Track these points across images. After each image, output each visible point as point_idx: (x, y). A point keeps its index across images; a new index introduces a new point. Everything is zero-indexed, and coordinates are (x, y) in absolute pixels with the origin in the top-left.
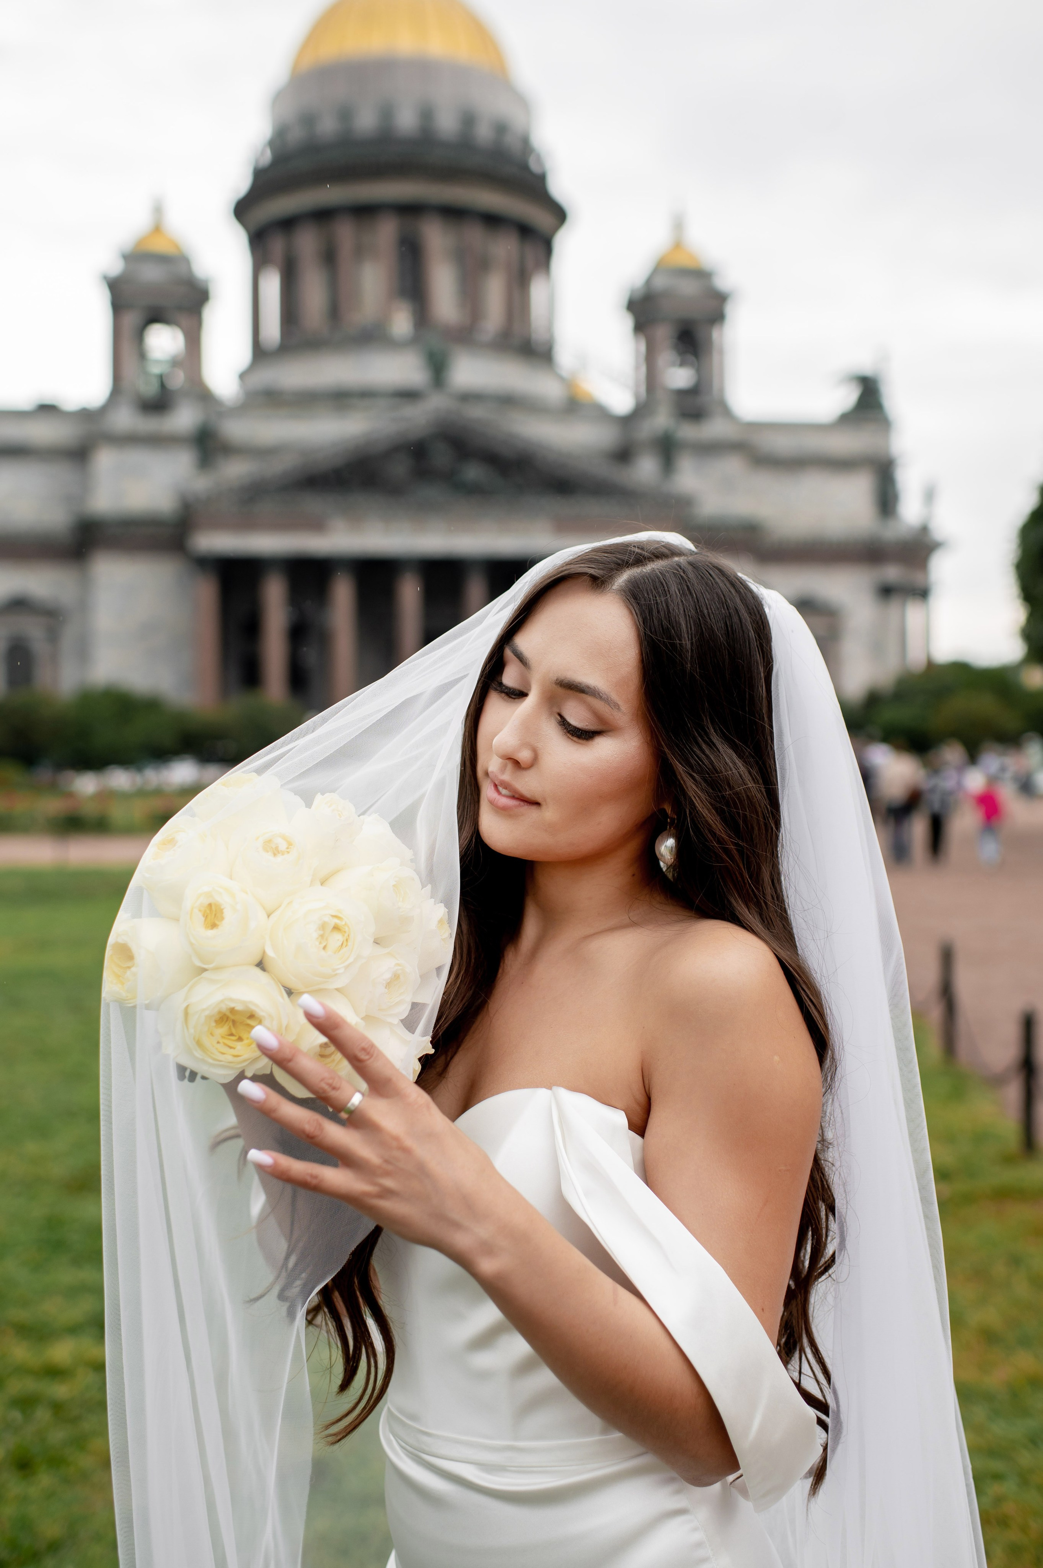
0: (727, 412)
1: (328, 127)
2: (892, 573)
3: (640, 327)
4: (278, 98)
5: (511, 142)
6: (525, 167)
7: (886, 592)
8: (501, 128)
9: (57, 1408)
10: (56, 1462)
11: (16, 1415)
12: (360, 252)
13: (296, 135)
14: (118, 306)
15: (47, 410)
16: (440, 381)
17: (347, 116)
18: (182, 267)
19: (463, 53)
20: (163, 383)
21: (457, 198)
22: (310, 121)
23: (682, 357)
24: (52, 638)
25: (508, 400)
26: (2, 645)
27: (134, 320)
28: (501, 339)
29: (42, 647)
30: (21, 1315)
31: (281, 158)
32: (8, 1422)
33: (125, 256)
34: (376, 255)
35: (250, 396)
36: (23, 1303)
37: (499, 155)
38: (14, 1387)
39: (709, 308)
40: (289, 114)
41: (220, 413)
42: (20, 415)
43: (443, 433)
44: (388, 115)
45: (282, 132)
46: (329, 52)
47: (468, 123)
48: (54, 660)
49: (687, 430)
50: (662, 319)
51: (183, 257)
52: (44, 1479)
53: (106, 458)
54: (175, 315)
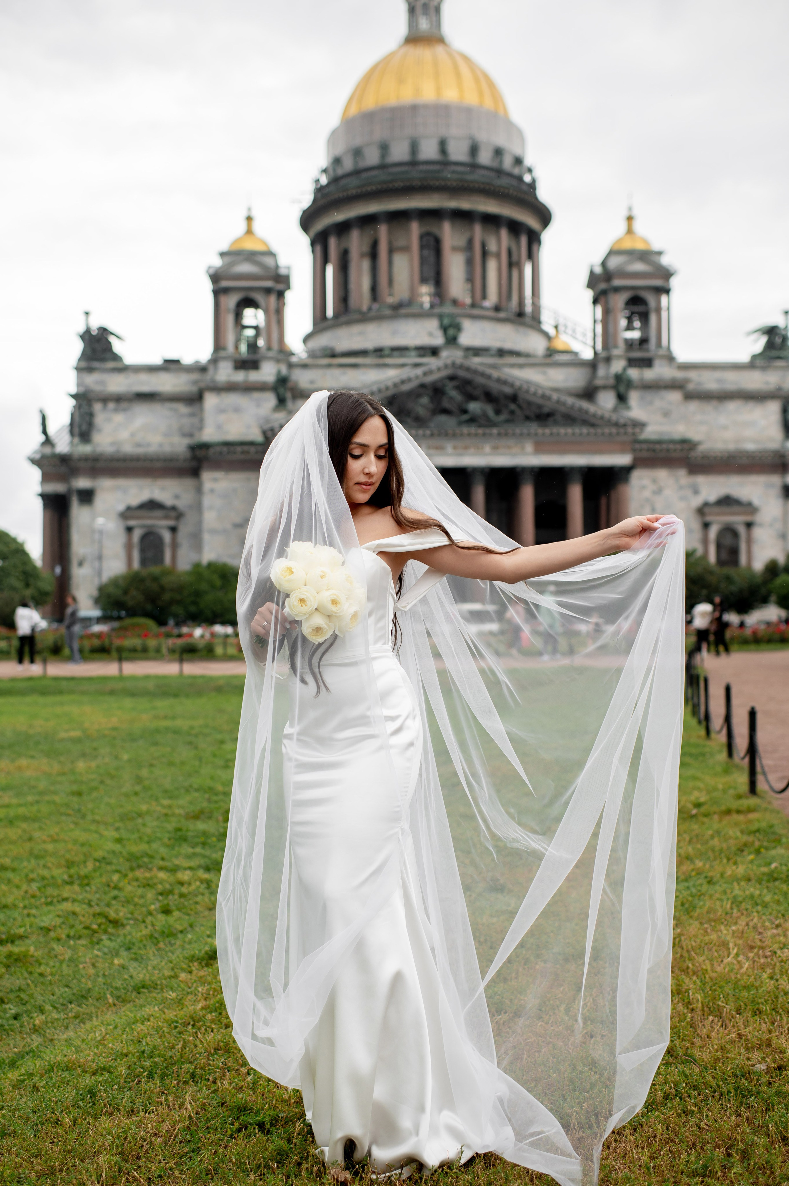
1: (372, 158)
3: (597, 299)
4: (333, 137)
5: (507, 163)
9: (182, 895)
10: (181, 909)
11: (160, 898)
12: (392, 251)
14: (218, 293)
15: (171, 364)
16: (452, 341)
17: (384, 148)
18: (269, 261)
19: (471, 98)
20: (253, 346)
21: (465, 204)
22: (357, 153)
23: (630, 319)
24: (173, 530)
25: (501, 353)
26: (137, 534)
27: (231, 301)
28: (497, 308)
29: (167, 536)
30: (161, 863)
31: (334, 181)
32: (157, 899)
33: (222, 255)
34: (406, 249)
35: (312, 354)
36: (163, 859)
37: (499, 172)
38: (160, 887)
39: (658, 282)
40: (340, 150)
41: (291, 366)
42: (152, 369)
43: (452, 378)
44: (414, 147)
45: (337, 161)
46: (370, 103)
47: (474, 150)
48: (175, 546)
49: (634, 373)
50: (617, 290)
51: (271, 254)
52: (176, 914)
53: (211, 401)
54: (259, 297)
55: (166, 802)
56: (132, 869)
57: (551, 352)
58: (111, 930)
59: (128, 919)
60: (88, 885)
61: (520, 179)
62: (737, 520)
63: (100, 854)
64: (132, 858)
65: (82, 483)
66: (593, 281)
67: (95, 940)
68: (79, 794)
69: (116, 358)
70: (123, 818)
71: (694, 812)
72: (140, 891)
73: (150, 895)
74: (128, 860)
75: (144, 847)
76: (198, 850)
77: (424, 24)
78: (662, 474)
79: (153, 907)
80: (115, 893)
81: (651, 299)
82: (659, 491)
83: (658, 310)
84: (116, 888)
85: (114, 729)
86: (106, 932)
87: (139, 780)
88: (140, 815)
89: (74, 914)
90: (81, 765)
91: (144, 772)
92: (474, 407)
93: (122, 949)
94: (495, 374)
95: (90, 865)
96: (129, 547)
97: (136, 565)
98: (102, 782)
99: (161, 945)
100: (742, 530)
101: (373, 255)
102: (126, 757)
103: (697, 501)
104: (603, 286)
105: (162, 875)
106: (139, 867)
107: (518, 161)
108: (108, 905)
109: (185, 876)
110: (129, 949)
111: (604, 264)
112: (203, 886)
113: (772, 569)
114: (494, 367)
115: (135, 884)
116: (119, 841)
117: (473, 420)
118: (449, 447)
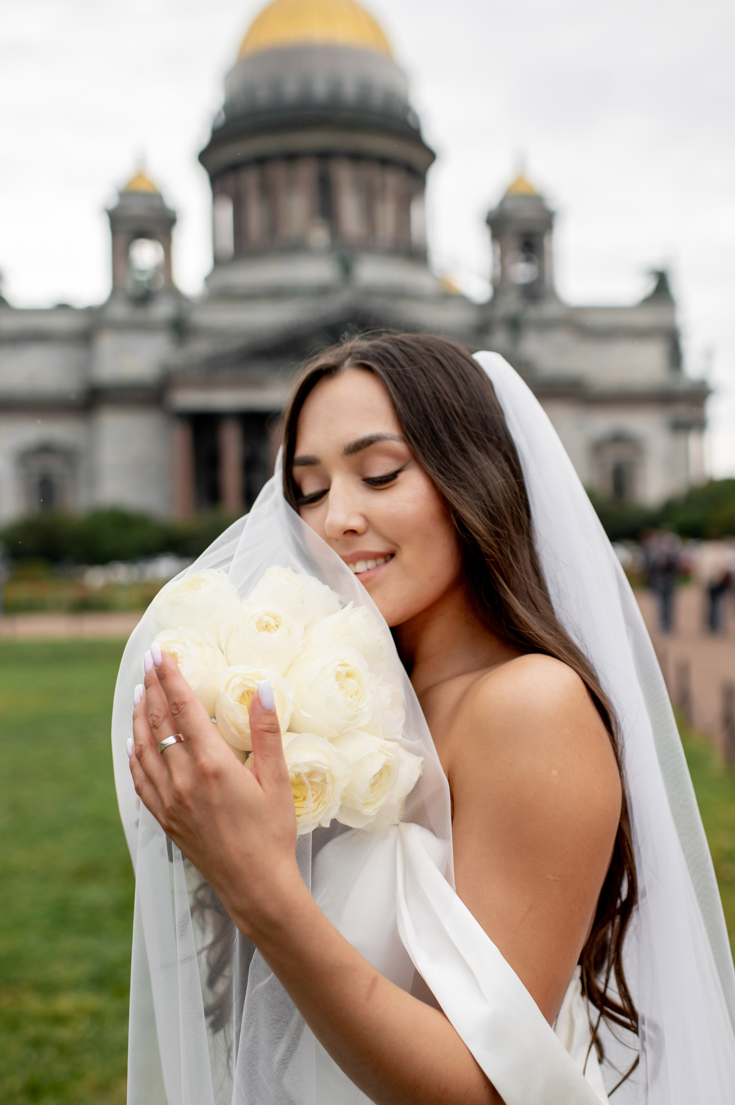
0: (557, 299)
1: (267, 97)
3: (496, 237)
4: (229, 76)
5: (395, 106)
6: (405, 123)
7: (678, 426)
8: (389, 96)
13: (242, 103)
14: (115, 230)
15: (63, 307)
17: (279, 88)
18: (157, 201)
19: (360, 41)
22: (253, 91)
27: (124, 238)
28: (391, 248)
29: (61, 479)
31: (232, 118)
33: (119, 193)
34: (302, 189)
37: (387, 114)
40: (237, 86)
42: (44, 312)
45: (233, 100)
46: (266, 39)
47: (365, 92)
51: (158, 195)
53: (107, 341)
62: (630, 453)
66: (490, 221)
100: (634, 463)
101: (270, 193)
103: (591, 435)
111: (501, 205)
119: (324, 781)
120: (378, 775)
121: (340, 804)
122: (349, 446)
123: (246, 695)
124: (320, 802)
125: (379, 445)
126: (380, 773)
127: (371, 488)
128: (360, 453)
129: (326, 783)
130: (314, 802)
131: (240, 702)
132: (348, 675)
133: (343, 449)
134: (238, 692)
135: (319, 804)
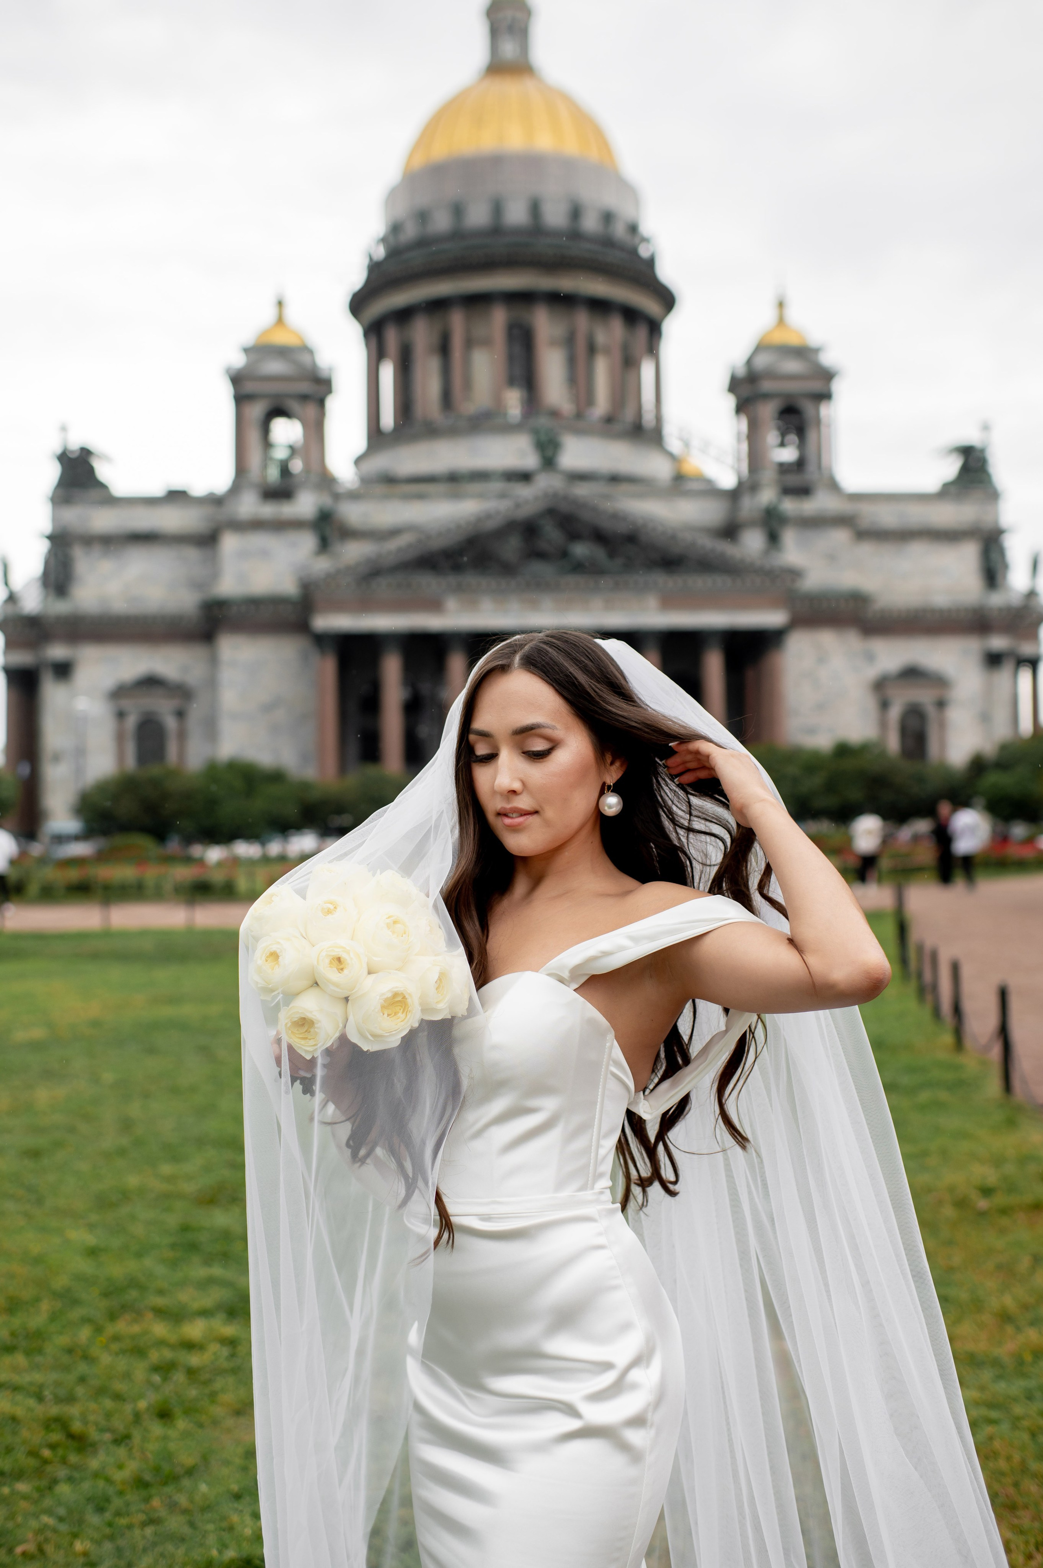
0: (834, 486)
1: (442, 223)
2: (998, 643)
3: (741, 408)
4: (392, 196)
5: (619, 231)
6: (633, 252)
7: (994, 660)
8: (608, 217)
9: (191, 1372)
10: (190, 1410)
11: (157, 1378)
12: (469, 343)
13: (410, 232)
14: (241, 399)
15: (176, 496)
16: (549, 462)
17: (458, 210)
18: (305, 359)
19: (571, 146)
20: (285, 470)
21: (567, 283)
22: (423, 216)
23: (783, 435)
24: (180, 714)
25: (615, 479)
26: (131, 721)
27: (256, 411)
28: (609, 420)
29: (171, 723)
30: (160, 1301)
31: (395, 252)
32: (149, 1383)
33: (247, 350)
34: (486, 342)
35: (366, 481)
36: (161, 1292)
37: (608, 242)
38: (155, 1356)
39: (816, 386)
40: (401, 211)
41: (337, 497)
42: (150, 502)
43: (551, 512)
44: (497, 208)
45: (395, 228)
46: (440, 151)
47: (576, 213)
48: (182, 735)
49: (789, 506)
50: (766, 396)
51: (306, 349)
52: (181, 1424)
53: (230, 543)
54: (294, 405)
55: (166, 1169)
56: (112, 1316)
57: (679, 478)
58: (73, 1458)
59: (102, 1430)
60: (40, 1351)
61: (634, 252)
62: (924, 696)
63: (60, 1282)
64: (111, 1291)
65: (57, 652)
66: (735, 385)
67: (44, 1483)
68: (35, 1154)
69: (102, 486)
70: (103, 1203)
71: (983, 1204)
72: (122, 1364)
73: (140, 1371)
74: (106, 1294)
75: (131, 1266)
76: (217, 1271)
77: (509, 49)
78: (827, 638)
79: (142, 1405)
80: (82, 1368)
81: (807, 407)
82: (822, 660)
83: (818, 422)
84: (87, 1358)
85: (96, 1024)
86: (64, 1461)
87: (126, 1125)
88: (125, 1196)
89: (14, 1419)
90: (43, 1095)
91: (135, 1109)
92: (581, 550)
93: (90, 1509)
94: (609, 506)
95: (45, 1306)
96: (120, 737)
97: (131, 762)
98: (72, 1130)
99: (156, 1502)
100: (931, 711)
101: (444, 349)
102: (108, 1077)
103: (872, 672)
104: (746, 391)
105: (160, 1329)
106: (125, 1308)
107: (633, 229)
108: (70, 1399)
109: (195, 1330)
110: (100, 1510)
111: (749, 362)
112: (225, 1351)
113: (978, 765)
114: (607, 497)
115: (115, 1347)
116: (92, 1252)
117: (579, 568)
118: (547, 601)
119: (404, 997)
120: (439, 981)
121: (420, 1008)
122: (517, 730)
123: (332, 960)
124: (407, 1012)
125: (538, 731)
126: (440, 979)
127: (533, 761)
128: (524, 735)
129: (406, 999)
130: (403, 1013)
131: (330, 967)
132: (395, 922)
133: (511, 731)
134: (327, 961)
135: (406, 1014)
